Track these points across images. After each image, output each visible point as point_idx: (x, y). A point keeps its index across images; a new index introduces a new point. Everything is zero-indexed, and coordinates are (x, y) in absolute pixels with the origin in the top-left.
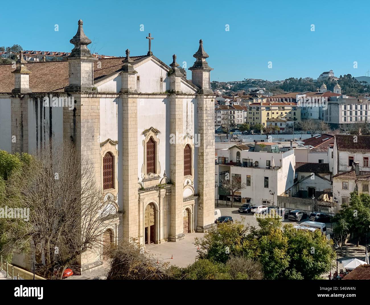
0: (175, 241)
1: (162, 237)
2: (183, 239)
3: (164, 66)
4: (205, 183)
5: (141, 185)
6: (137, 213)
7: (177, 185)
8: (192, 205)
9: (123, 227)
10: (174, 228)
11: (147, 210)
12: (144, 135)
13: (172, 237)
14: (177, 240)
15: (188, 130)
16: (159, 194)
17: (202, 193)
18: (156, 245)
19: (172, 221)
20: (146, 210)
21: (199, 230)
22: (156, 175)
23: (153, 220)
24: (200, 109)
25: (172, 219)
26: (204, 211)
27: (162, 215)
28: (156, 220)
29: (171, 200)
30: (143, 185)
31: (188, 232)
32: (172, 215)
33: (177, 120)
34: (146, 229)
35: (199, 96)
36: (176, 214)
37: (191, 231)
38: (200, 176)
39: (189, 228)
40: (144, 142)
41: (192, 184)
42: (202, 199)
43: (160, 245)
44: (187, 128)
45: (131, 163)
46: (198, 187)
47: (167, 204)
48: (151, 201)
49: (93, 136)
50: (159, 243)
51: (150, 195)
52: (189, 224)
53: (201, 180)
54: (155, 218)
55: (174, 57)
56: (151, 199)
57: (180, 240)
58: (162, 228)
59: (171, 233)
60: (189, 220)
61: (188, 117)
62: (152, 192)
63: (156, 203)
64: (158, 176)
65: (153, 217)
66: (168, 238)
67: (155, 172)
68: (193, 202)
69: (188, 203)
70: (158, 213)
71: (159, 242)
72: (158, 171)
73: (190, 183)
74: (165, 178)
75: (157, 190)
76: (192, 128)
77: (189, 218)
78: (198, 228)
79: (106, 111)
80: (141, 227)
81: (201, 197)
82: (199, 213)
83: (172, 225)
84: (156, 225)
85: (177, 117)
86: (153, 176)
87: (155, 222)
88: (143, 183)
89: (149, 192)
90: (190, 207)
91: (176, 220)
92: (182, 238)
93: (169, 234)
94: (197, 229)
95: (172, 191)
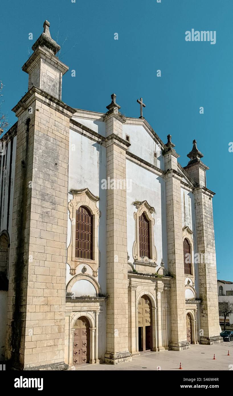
0: (178, 350)
1: (160, 344)
2: (188, 348)
3: (158, 141)
4: (208, 286)
5: (133, 267)
6: (126, 301)
7: (177, 278)
8: (195, 310)
9: (107, 318)
10: (176, 332)
11: (141, 304)
12: (135, 206)
13: (174, 345)
14: (180, 348)
15: (186, 223)
16: (156, 286)
17: (205, 297)
18: (154, 353)
19: (173, 325)
20: (139, 304)
21: (204, 342)
22: (152, 261)
23: (149, 320)
24: (197, 204)
25: (173, 322)
26: (209, 319)
27: (160, 313)
28: (153, 320)
29: (170, 297)
30: (135, 267)
31: (191, 343)
32: (173, 315)
33: (175, 202)
34: (140, 329)
35: (196, 191)
36: (178, 315)
37: (194, 342)
38: (201, 277)
39: (191, 338)
40: (136, 215)
41: (194, 285)
42: (206, 304)
43: (159, 353)
44: (185, 221)
45: (117, 227)
46: (200, 291)
47: (166, 302)
48: (146, 293)
49: (56, 164)
50: (157, 351)
51: (144, 284)
52: (191, 333)
53: (203, 282)
54: (151, 317)
55: (169, 137)
56: (146, 290)
57: (184, 349)
58: (161, 331)
59: (173, 340)
60: (191, 328)
61: (186, 209)
62: (147, 281)
63: (153, 297)
64: (154, 263)
65: (149, 315)
66: (168, 345)
67: (150, 257)
68: (195, 306)
69: (190, 306)
70: (156, 311)
71: (157, 349)
72: (154, 256)
73: (191, 284)
74: (163, 268)
75: (153, 280)
76: (190, 222)
77: (191, 325)
78: (203, 339)
79: (82, 152)
80: (133, 325)
81: (204, 302)
82: (202, 322)
83: (173, 329)
84: (153, 327)
85: (175, 198)
86: (148, 261)
87: (151, 322)
88: (135, 265)
89: (143, 280)
90: (192, 312)
91: (179, 322)
92: (186, 347)
93: (170, 341)
94: (201, 340)
95: (172, 285)
